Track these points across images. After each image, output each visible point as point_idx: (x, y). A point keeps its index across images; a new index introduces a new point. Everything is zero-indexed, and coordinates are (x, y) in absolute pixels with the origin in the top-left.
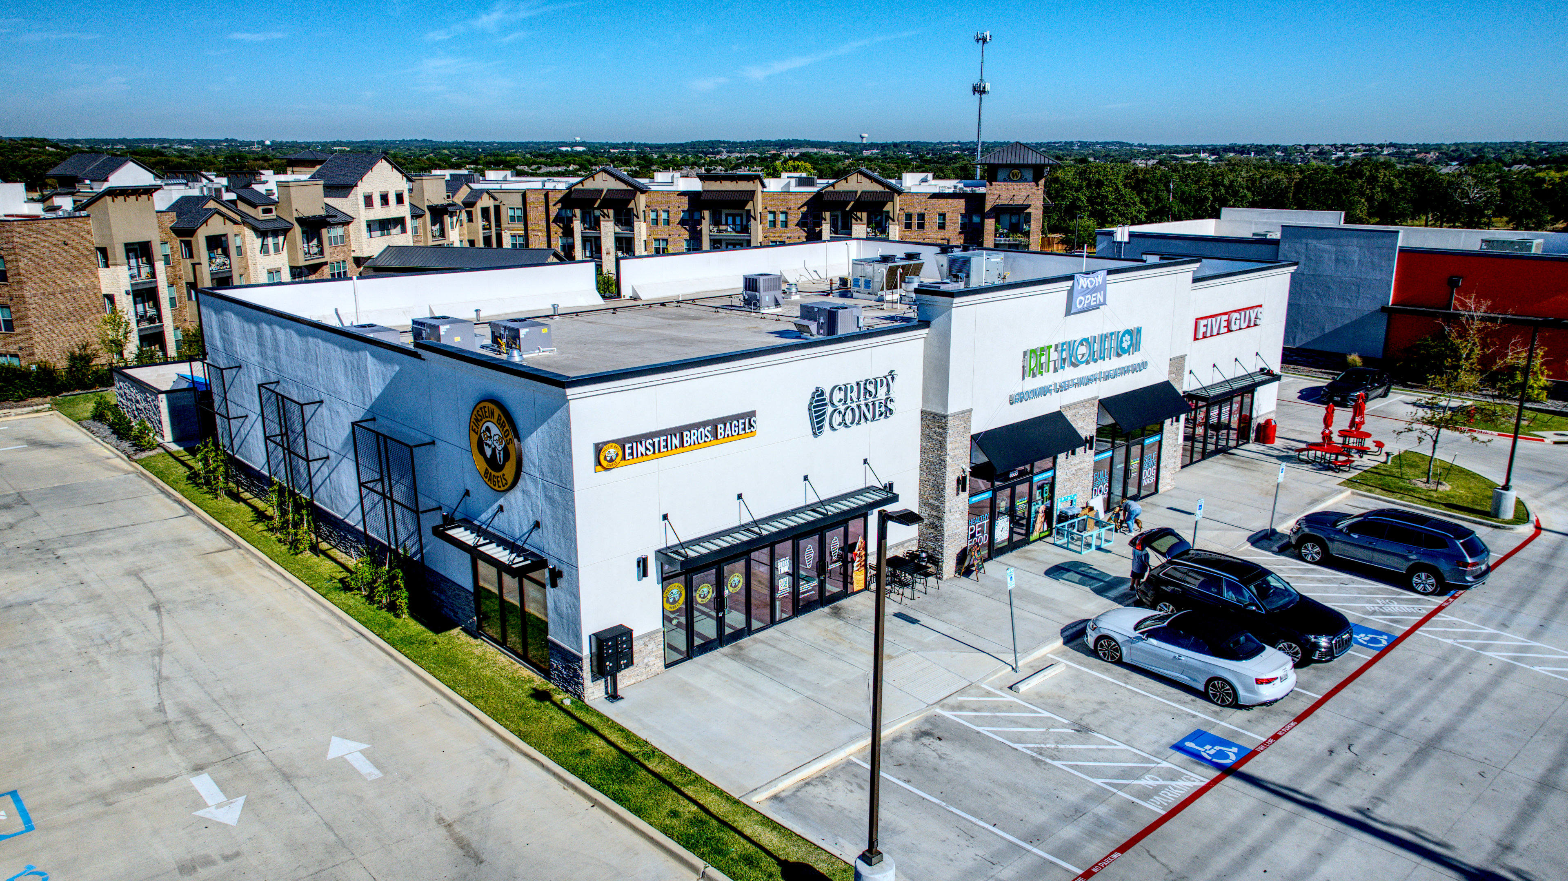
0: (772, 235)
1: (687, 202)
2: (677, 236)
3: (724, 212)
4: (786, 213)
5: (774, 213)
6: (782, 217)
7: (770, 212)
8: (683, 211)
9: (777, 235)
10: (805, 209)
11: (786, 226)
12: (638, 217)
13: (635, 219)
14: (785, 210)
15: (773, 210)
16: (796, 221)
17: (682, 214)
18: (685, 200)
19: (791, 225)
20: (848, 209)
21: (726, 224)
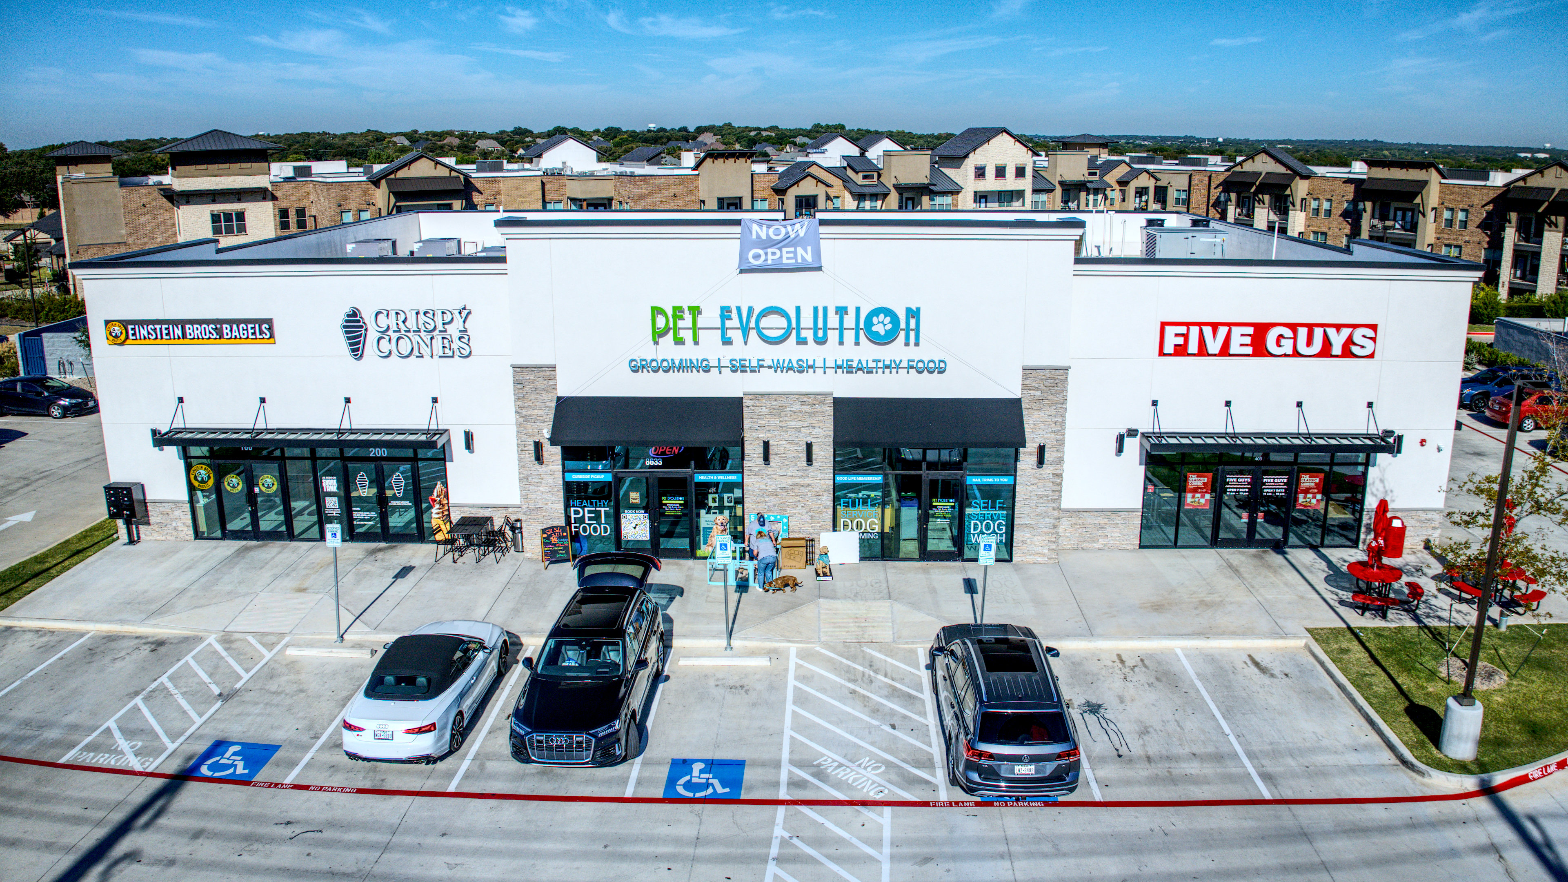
0: (1446, 236)
1: (1353, 190)
2: (1337, 230)
3: (1394, 205)
4: (1466, 211)
5: (1452, 210)
6: (1461, 216)
7: (1448, 209)
8: (1347, 202)
9: (1452, 237)
10: (1490, 207)
11: (1465, 228)
12: (1294, 206)
13: (1291, 207)
14: (1466, 207)
15: (1451, 206)
16: (1478, 221)
17: (1346, 205)
18: (1351, 188)
19: (1471, 227)
20: (1540, 210)
21: (1395, 220)
